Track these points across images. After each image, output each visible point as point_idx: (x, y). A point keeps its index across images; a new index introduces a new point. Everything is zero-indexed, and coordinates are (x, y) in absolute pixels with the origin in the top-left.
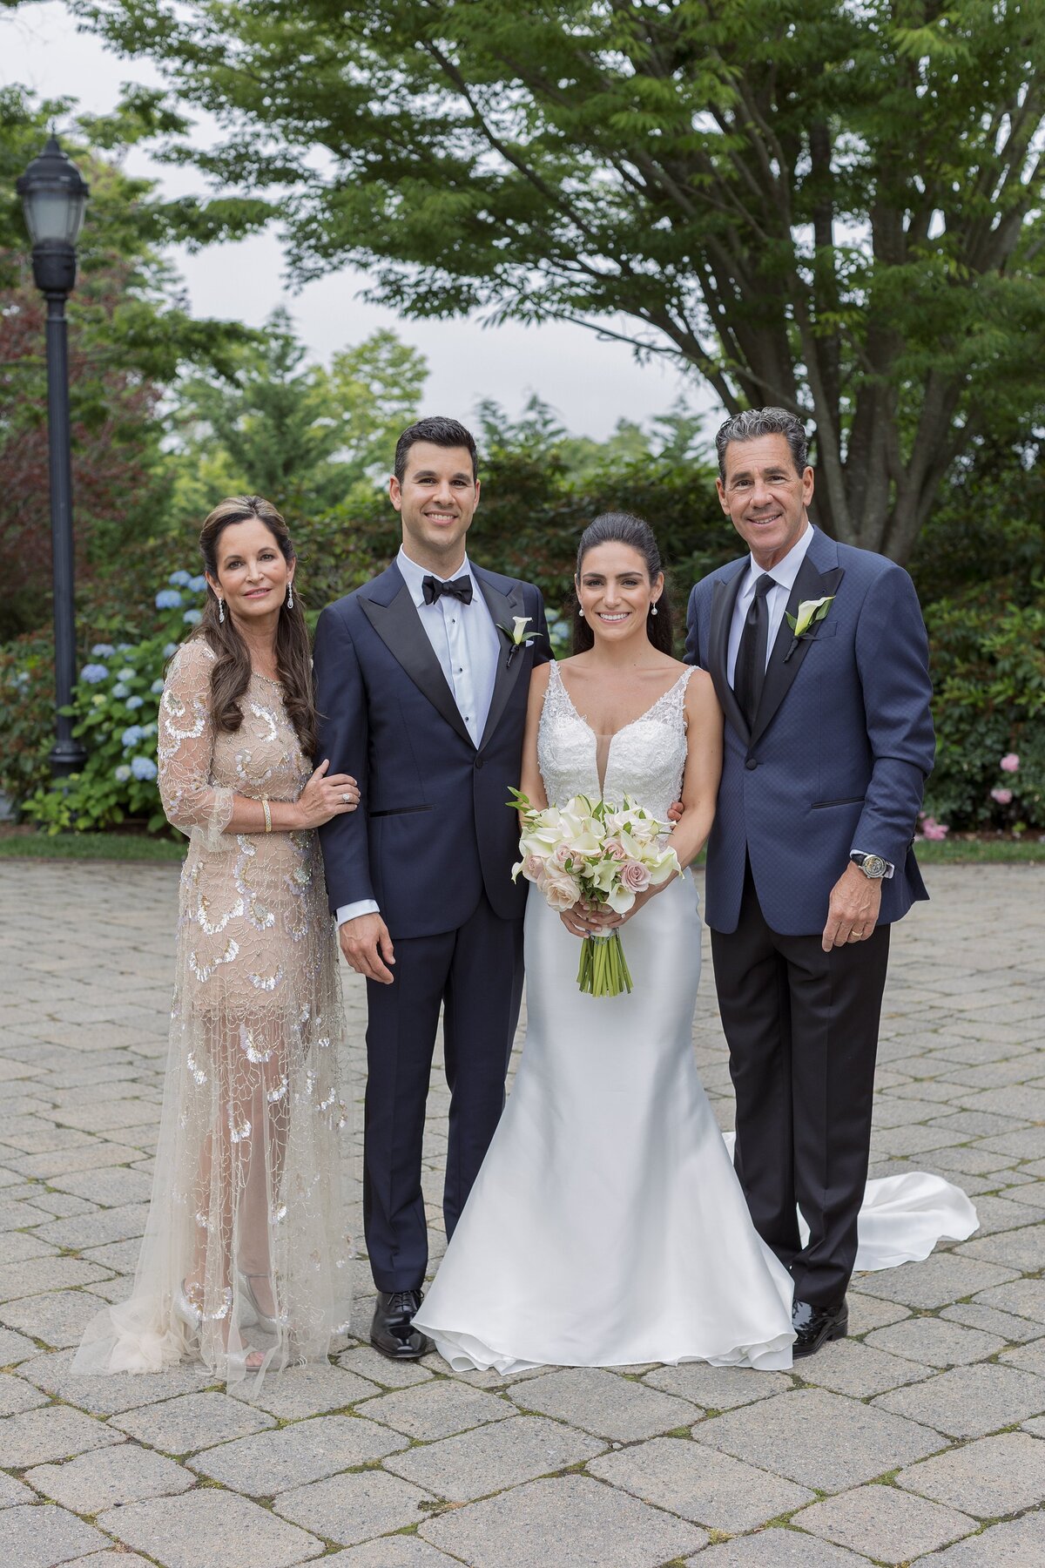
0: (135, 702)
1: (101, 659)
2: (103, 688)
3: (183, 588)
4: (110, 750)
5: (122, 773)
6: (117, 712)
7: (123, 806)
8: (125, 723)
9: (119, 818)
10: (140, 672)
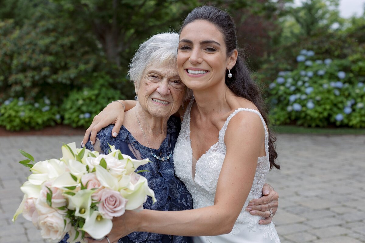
0: (293, 88)
1: (282, 77)
2: (283, 84)
3: (305, 55)
4: (285, 102)
5: (289, 108)
6: (288, 91)
7: (289, 118)
8: (290, 94)
9: (288, 121)
10: (294, 79)
